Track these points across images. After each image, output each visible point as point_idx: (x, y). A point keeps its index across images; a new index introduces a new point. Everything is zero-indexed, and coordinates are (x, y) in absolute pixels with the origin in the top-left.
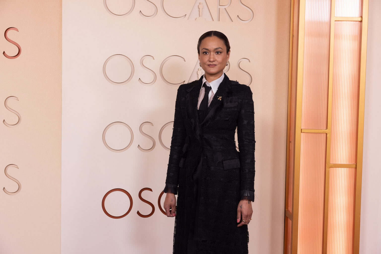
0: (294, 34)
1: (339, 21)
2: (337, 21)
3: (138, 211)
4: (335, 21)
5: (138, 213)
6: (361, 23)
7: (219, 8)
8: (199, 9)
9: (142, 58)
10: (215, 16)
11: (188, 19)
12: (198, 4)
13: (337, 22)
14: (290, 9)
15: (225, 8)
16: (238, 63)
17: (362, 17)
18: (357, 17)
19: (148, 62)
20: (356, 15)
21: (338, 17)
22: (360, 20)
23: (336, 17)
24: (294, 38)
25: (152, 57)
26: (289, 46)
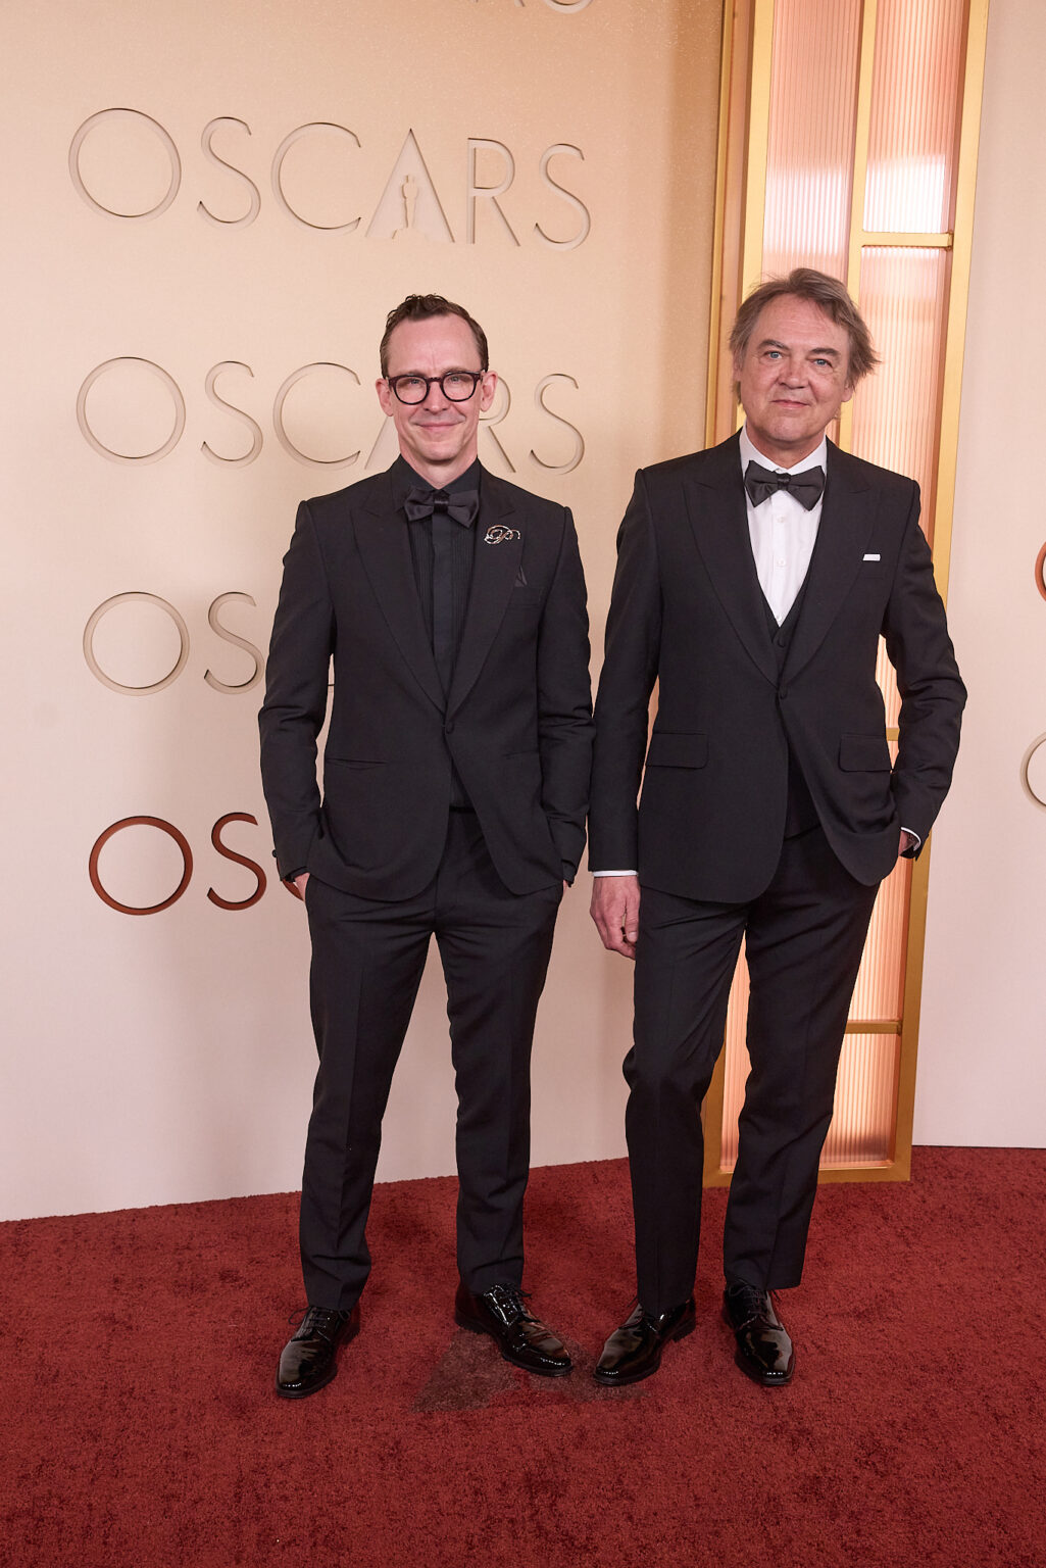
0: (724, 293)
1: (875, 246)
2: (869, 246)
3: (211, 889)
4: (864, 246)
5: (212, 895)
6: (950, 253)
7: (475, 198)
8: (405, 198)
9: (210, 372)
10: (459, 225)
11: (366, 236)
12: (399, 181)
13: (869, 249)
14: (712, 204)
15: (493, 198)
16: (537, 389)
17: (951, 233)
18: (934, 232)
19: (231, 385)
20: (931, 223)
21: (872, 232)
22: (946, 245)
23: (867, 232)
24: (724, 303)
25: (245, 368)
26: (706, 332)
